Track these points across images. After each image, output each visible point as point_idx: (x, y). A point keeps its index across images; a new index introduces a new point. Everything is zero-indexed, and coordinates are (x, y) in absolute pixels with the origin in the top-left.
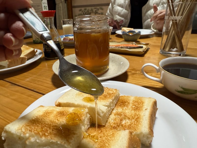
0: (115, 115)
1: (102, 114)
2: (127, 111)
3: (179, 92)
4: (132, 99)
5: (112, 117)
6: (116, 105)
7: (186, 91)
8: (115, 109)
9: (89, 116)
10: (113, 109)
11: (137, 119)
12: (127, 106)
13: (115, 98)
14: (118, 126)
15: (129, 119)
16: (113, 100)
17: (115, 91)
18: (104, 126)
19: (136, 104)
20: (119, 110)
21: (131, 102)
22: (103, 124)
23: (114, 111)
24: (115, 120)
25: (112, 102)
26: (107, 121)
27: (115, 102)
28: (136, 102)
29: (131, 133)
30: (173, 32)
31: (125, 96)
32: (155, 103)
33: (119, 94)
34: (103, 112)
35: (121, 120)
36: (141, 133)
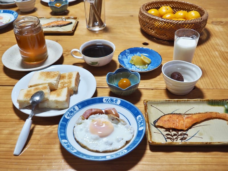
0: (60, 83)
1: (55, 84)
2: (65, 81)
3: (91, 64)
4: (67, 74)
5: (59, 85)
6: (60, 79)
7: (93, 63)
8: (60, 81)
9: (49, 87)
10: (59, 81)
11: (70, 82)
12: (65, 78)
13: (59, 76)
14: (63, 87)
15: (67, 83)
16: (58, 77)
17: (58, 73)
18: (57, 89)
19: (69, 76)
20: (62, 81)
21: (67, 76)
22: (56, 89)
23: (60, 82)
24: (61, 85)
25: (58, 78)
26: (57, 87)
27: (59, 78)
28: (69, 75)
29: (68, 88)
30: (93, 11)
31: (63, 74)
32: (78, 74)
33: (60, 74)
34: (55, 83)
35: (64, 85)
36: (72, 87)
